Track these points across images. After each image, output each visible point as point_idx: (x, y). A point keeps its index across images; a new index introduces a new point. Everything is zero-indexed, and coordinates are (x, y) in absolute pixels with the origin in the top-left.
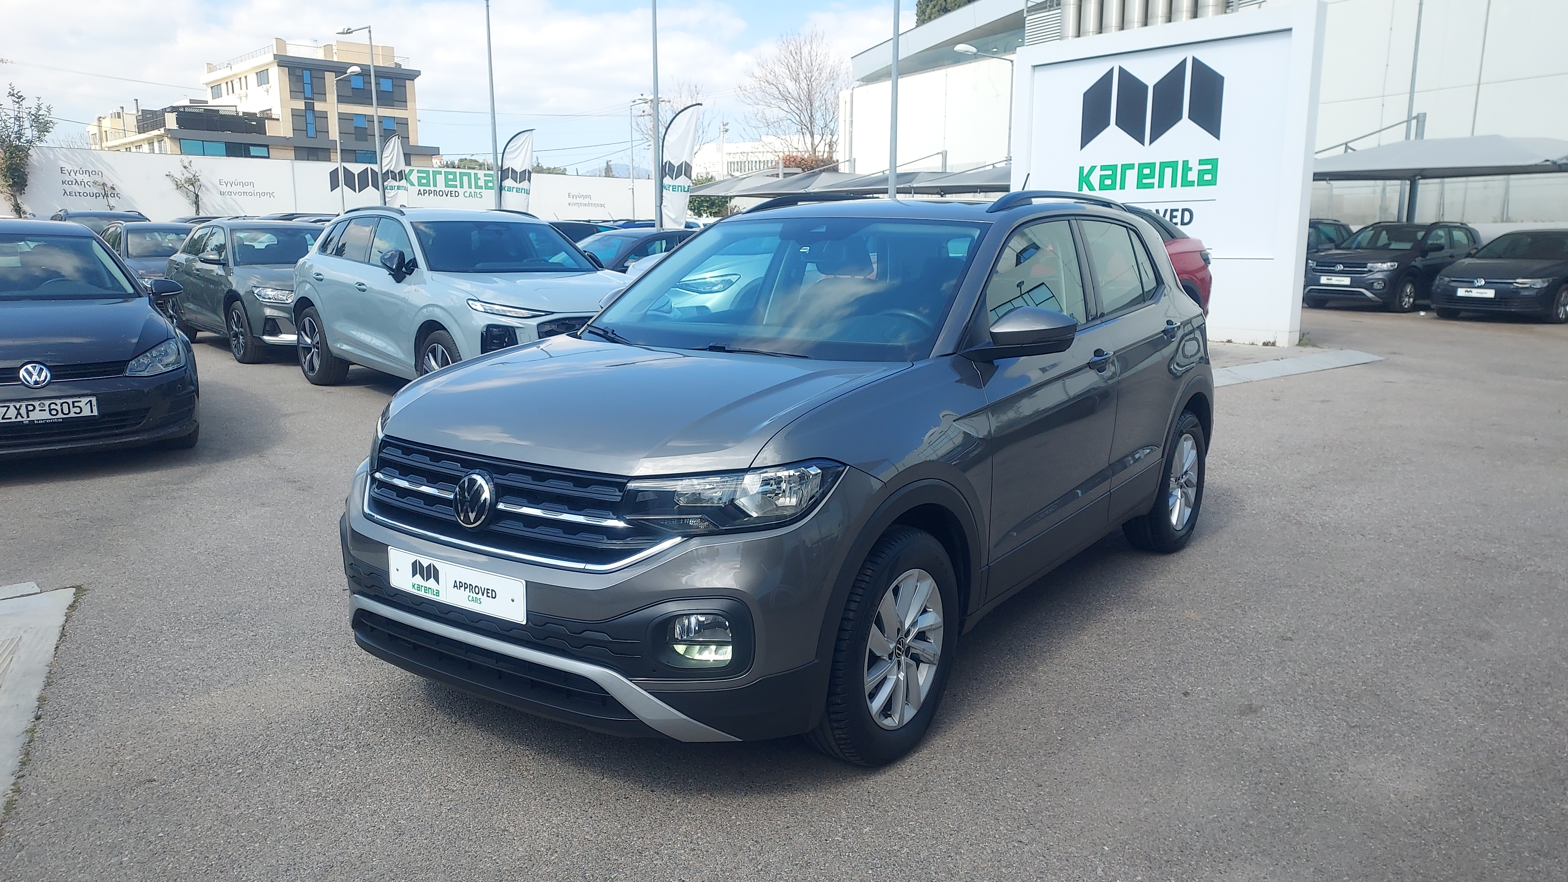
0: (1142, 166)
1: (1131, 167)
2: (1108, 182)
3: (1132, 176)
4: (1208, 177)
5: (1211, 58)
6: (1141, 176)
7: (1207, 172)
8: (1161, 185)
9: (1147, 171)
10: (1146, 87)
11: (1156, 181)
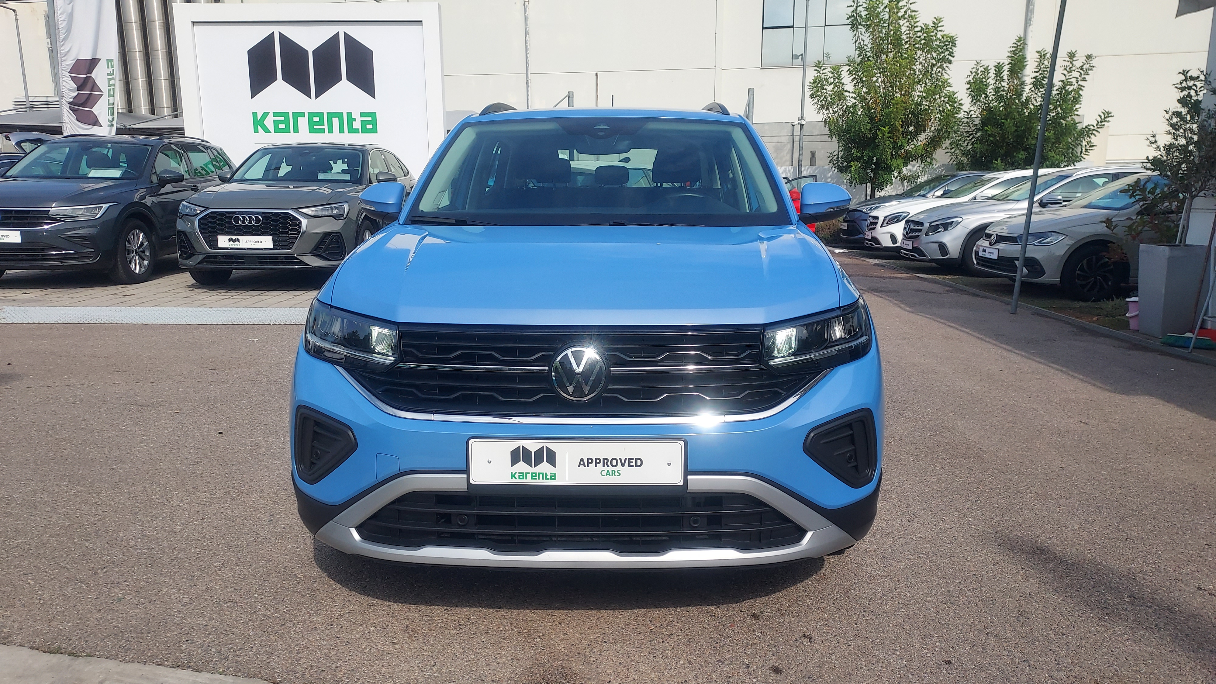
0: (311, 115)
1: (302, 115)
2: (282, 126)
3: (303, 123)
4: (369, 127)
5: (360, 34)
6: (311, 124)
7: (369, 122)
8: (331, 131)
9: (316, 119)
10: (307, 52)
11: (326, 127)
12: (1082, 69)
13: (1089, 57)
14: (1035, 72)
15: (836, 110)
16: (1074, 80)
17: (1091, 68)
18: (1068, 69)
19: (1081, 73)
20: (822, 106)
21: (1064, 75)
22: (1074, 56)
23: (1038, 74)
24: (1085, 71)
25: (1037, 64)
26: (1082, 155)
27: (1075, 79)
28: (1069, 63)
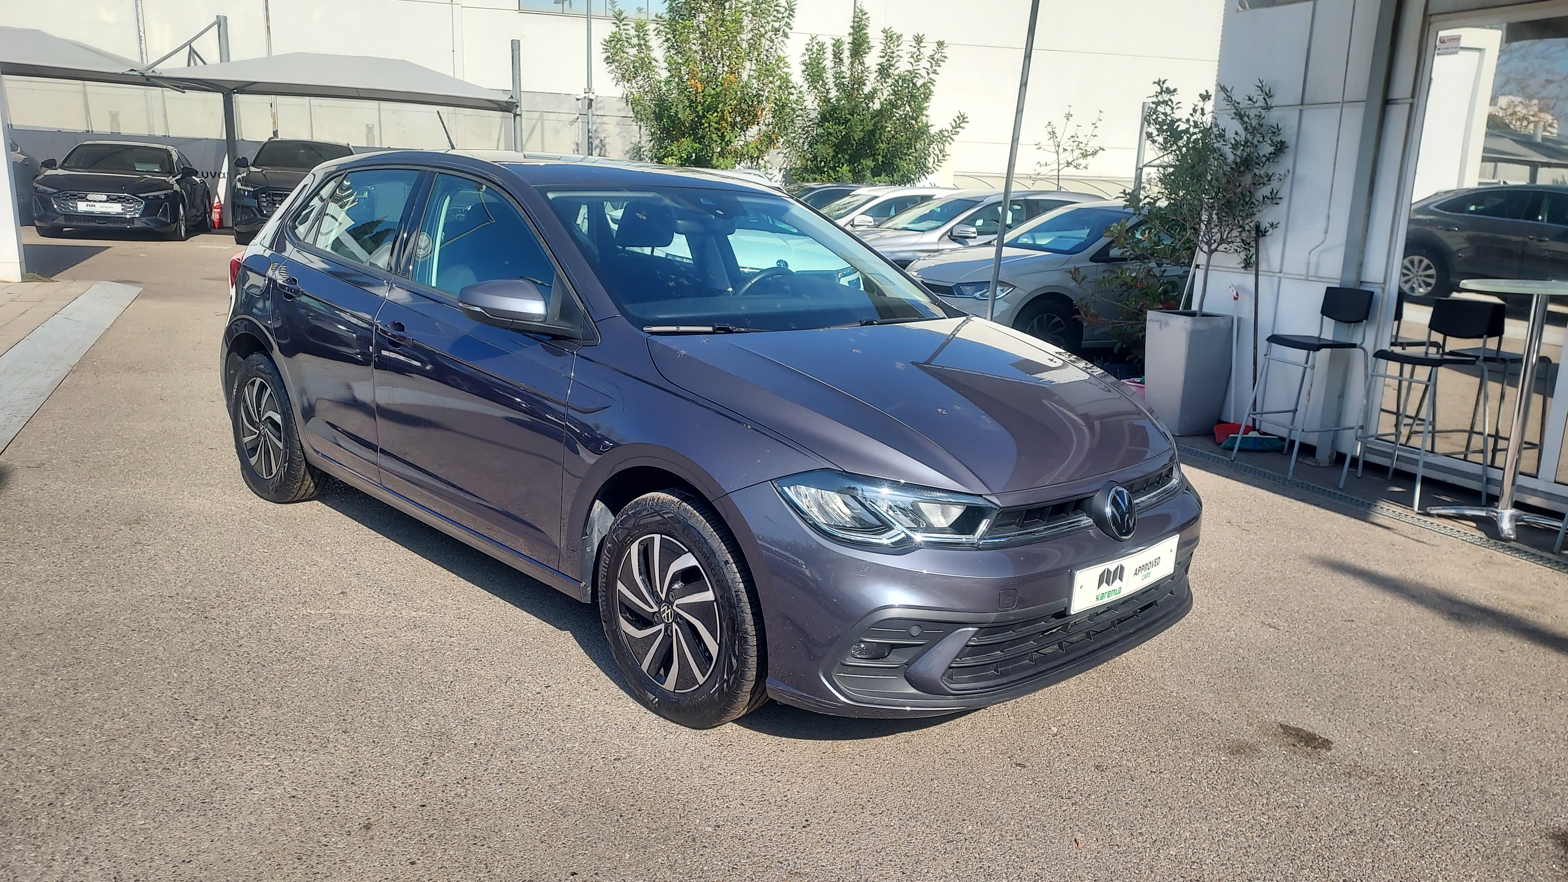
12: (933, 59)
13: (940, 44)
14: (881, 57)
15: (641, 83)
16: (923, 72)
17: (943, 59)
18: (915, 56)
19: (932, 64)
20: (623, 76)
21: (911, 63)
22: (921, 42)
23: (884, 60)
24: (936, 61)
25: (882, 47)
26: (934, 165)
27: (926, 70)
28: (915, 50)
